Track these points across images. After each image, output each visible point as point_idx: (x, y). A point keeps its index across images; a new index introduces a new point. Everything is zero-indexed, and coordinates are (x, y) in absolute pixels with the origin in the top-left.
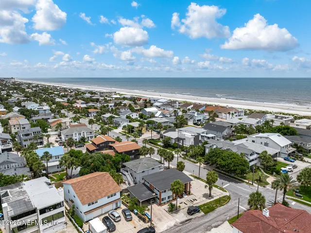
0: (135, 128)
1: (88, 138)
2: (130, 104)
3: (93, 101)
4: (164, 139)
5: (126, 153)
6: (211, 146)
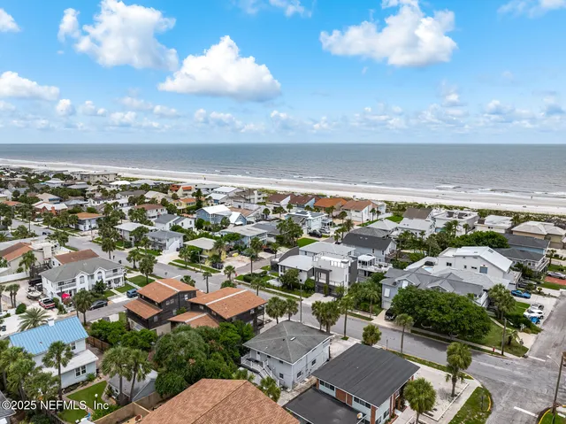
0: (205, 252)
1: (109, 282)
2: (163, 200)
3: (74, 194)
4: (280, 273)
5: (239, 317)
6: (395, 283)
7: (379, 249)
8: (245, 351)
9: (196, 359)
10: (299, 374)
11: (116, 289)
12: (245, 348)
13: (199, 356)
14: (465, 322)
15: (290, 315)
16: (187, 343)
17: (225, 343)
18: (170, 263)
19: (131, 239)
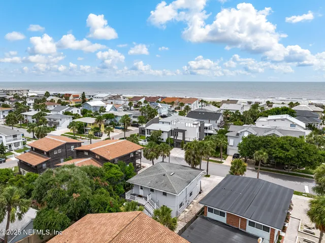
0: (88, 125)
1: (10, 146)
2: (59, 100)
4: (147, 135)
5: (120, 158)
6: (238, 134)
7: (213, 119)
8: (129, 187)
9: (80, 192)
10: (181, 205)
11: (15, 151)
12: (130, 184)
13: (84, 189)
14: (306, 156)
15: (164, 157)
16: (70, 178)
17: (109, 180)
18: (62, 135)
19: (33, 121)
